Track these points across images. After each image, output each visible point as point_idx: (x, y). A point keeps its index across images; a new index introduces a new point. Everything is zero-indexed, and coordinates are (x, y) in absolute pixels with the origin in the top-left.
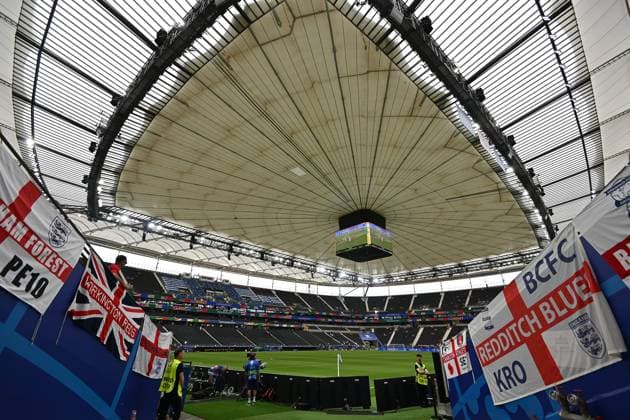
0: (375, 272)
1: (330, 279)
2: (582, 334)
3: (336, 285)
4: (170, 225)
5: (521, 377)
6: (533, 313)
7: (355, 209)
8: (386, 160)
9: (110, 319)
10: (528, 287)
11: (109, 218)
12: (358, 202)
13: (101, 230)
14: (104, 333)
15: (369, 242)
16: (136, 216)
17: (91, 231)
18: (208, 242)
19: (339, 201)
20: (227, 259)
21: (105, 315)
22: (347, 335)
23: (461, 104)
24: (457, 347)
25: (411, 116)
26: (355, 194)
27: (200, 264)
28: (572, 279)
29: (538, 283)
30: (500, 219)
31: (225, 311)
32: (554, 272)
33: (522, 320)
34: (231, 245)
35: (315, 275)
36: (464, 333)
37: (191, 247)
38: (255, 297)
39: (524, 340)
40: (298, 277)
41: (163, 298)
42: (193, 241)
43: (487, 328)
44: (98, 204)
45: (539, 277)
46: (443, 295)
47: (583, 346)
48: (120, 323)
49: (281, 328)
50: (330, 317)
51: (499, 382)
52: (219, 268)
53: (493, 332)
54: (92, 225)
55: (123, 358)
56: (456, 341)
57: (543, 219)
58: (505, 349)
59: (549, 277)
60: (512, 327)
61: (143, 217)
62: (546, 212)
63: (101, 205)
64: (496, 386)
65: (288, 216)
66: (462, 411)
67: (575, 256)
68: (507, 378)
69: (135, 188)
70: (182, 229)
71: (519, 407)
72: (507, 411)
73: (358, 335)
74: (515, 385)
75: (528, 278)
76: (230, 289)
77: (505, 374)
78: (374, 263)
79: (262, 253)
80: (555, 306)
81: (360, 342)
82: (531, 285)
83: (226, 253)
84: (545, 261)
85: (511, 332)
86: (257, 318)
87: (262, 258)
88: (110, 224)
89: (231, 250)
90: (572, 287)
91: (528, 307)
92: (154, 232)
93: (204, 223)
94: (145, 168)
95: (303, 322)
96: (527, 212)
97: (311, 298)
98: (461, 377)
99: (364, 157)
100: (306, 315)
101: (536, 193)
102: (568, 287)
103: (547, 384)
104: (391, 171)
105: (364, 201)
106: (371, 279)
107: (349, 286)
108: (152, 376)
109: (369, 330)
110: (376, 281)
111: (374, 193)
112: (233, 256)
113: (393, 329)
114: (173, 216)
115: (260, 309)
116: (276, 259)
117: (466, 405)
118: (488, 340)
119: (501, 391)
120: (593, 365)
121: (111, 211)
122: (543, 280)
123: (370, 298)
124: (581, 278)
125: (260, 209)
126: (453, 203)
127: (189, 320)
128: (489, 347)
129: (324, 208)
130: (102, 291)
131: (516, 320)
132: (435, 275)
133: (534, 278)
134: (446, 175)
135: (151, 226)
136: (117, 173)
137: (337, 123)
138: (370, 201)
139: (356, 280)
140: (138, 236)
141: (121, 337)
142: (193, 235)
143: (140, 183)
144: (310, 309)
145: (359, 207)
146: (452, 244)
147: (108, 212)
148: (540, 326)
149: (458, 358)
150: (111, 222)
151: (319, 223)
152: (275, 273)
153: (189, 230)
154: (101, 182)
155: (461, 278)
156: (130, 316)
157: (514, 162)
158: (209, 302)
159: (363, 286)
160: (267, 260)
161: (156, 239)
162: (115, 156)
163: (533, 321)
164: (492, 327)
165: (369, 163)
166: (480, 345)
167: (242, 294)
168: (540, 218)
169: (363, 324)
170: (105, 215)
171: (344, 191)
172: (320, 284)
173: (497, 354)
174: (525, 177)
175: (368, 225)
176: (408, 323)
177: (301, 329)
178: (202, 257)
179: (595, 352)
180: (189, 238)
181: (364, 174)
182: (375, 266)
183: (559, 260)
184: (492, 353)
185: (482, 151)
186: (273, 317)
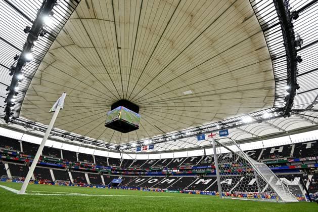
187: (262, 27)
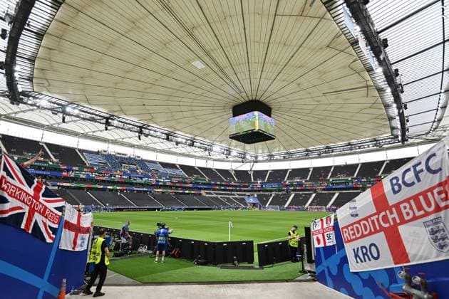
0: (260, 151)
1: (224, 156)
2: (433, 232)
3: (229, 161)
4: (85, 109)
5: (375, 255)
6: (394, 209)
7: (247, 99)
8: (276, 57)
9: (32, 212)
10: (393, 189)
11: (29, 102)
12: (249, 94)
13: (23, 112)
14: (27, 225)
15: (257, 129)
16: (54, 100)
17: (16, 113)
18: (121, 125)
19: (232, 92)
20: (138, 139)
21: (26, 210)
22: (236, 199)
23: (348, 6)
24: (325, 226)
25: (301, 15)
26: (247, 87)
27: (114, 142)
28: (434, 188)
29: (403, 186)
30: (364, 111)
31: (139, 181)
32: (419, 180)
33: (383, 213)
34: (141, 128)
35: (212, 153)
36: (332, 216)
37: (106, 129)
38: (162, 170)
39: (382, 229)
40: (197, 154)
41: (85, 170)
42: (108, 124)
43: (352, 215)
44: (17, 89)
45: (404, 183)
46: (311, 170)
47: (432, 241)
48: (43, 214)
49: (184, 194)
50: (223, 185)
51: (356, 256)
52: (132, 146)
53: (357, 219)
54: (15, 108)
55: (49, 241)
56: (325, 221)
57: (399, 113)
58: (365, 233)
59: (413, 184)
60: (374, 218)
61: (60, 102)
62: (401, 106)
63: (20, 90)
64: (354, 258)
65: (189, 104)
66: (324, 271)
67: (440, 169)
68: (364, 254)
69: (50, 75)
70: (97, 113)
71: (370, 275)
72: (360, 276)
73: (244, 199)
74: (370, 260)
75: (395, 181)
76: (142, 163)
77: (362, 251)
78: (259, 145)
79: (168, 135)
80: (414, 207)
81: (246, 204)
82: (396, 188)
83: (137, 134)
84: (412, 169)
85: (373, 221)
86: (165, 186)
87: (167, 139)
88: (31, 108)
89: (141, 132)
90: (433, 194)
91: (391, 204)
92: (72, 115)
93: (117, 108)
94: (57, 56)
95: (201, 189)
96: (387, 106)
97: (208, 171)
98: (325, 248)
99: (257, 52)
100: (204, 184)
101: (397, 91)
102: (429, 194)
103: (395, 264)
104: (279, 68)
105: (254, 93)
106: (256, 157)
107: (239, 162)
108: (77, 250)
109: (252, 195)
110: (260, 158)
111: (263, 86)
112: (142, 137)
113: (271, 195)
114: (88, 101)
115: (167, 179)
116: (179, 140)
117: (328, 267)
118: (352, 224)
119: (357, 262)
120: (438, 256)
121: (30, 96)
122: (408, 185)
123: (255, 171)
124: (442, 188)
125: (165, 98)
126: (328, 96)
127: (109, 187)
128: (352, 229)
129: (220, 98)
130: (20, 189)
131: (378, 213)
132: (307, 155)
133: (400, 182)
134: (325, 73)
135: (69, 109)
136: (32, 60)
137: (235, 19)
138: (260, 93)
139: (244, 158)
140: (59, 118)
141: (45, 224)
142: (107, 119)
143: (54, 71)
144: (207, 179)
145: (251, 99)
146: (323, 131)
147: (28, 96)
148: (398, 221)
149: (325, 234)
150: (31, 105)
151: (216, 111)
152: (178, 151)
153: (103, 114)
154: (17, 68)
155: (327, 157)
156: (51, 206)
157: (384, 63)
158: (125, 173)
159: (250, 162)
160: (171, 141)
161: (75, 121)
162: (27, 44)
163: (393, 216)
164: (357, 215)
165: (261, 60)
166: (345, 228)
167: (151, 167)
168: (396, 111)
169: (248, 191)
170: (25, 99)
171: (238, 84)
172: (215, 160)
173: (358, 236)
174: (391, 76)
175: (256, 113)
176: (284, 190)
177: (200, 194)
178: (116, 137)
179: (442, 247)
180: (104, 121)
181: (256, 68)
182: (260, 147)
183: (425, 171)
184: (354, 234)
185: (358, 52)
186: (178, 185)
187: (57, 8)
